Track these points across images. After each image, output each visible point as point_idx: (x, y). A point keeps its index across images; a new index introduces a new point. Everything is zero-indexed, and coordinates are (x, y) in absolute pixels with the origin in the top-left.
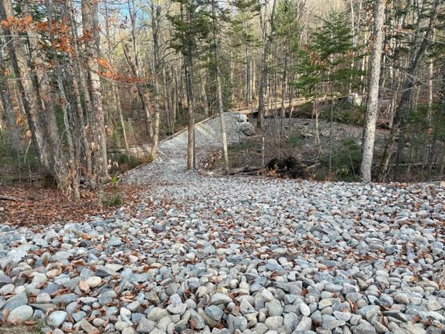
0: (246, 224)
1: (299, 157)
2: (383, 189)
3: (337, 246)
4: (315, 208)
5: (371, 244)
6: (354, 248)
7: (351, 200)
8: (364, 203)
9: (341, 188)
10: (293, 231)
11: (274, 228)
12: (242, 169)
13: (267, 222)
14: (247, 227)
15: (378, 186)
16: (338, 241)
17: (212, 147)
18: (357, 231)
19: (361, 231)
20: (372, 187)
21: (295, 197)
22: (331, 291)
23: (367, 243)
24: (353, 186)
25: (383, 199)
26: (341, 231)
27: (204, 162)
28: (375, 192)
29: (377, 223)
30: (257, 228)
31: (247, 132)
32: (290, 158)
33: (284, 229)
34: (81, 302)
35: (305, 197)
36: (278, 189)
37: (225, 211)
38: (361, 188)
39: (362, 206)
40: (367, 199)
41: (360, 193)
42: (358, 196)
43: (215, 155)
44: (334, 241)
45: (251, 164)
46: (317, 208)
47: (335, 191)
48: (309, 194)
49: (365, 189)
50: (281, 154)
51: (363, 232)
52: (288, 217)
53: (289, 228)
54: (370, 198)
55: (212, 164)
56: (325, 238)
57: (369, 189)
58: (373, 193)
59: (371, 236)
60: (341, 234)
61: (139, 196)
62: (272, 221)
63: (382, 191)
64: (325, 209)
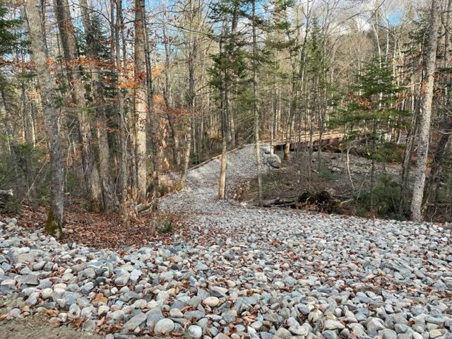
0: (310, 258)
1: (331, 191)
2: (441, 229)
3: (413, 284)
4: (375, 245)
5: (448, 283)
6: (431, 286)
7: (409, 239)
8: (425, 243)
9: (395, 226)
10: (361, 267)
11: (340, 263)
12: (273, 201)
13: (331, 257)
14: (312, 261)
15: (435, 226)
16: (412, 279)
17: (240, 178)
18: (428, 270)
19: (432, 270)
20: (428, 227)
21: (349, 233)
22: (435, 323)
23: (443, 281)
24: (407, 225)
25: (443, 239)
26: (412, 269)
27: (233, 193)
28: (432, 232)
29: (446, 263)
30: (322, 262)
31: (275, 164)
32: (323, 193)
33: (351, 265)
34: (211, 319)
35: (359, 234)
36: (327, 224)
37: (281, 244)
38: (417, 227)
39: (423, 245)
40: (426, 239)
41: (417, 232)
42: (416, 235)
43: (243, 186)
44: (408, 278)
45: (282, 196)
46: (377, 245)
47: (390, 229)
48: (363, 231)
49: (421, 229)
50: (311, 188)
51: (436, 271)
52: (351, 253)
53: (357, 264)
54: (429, 237)
55: (241, 194)
56: (398, 275)
57: (425, 228)
58: (431, 233)
59: (445, 276)
60: (413, 272)
61: (184, 224)
62: (335, 256)
63: (439, 232)
64: (386, 247)
